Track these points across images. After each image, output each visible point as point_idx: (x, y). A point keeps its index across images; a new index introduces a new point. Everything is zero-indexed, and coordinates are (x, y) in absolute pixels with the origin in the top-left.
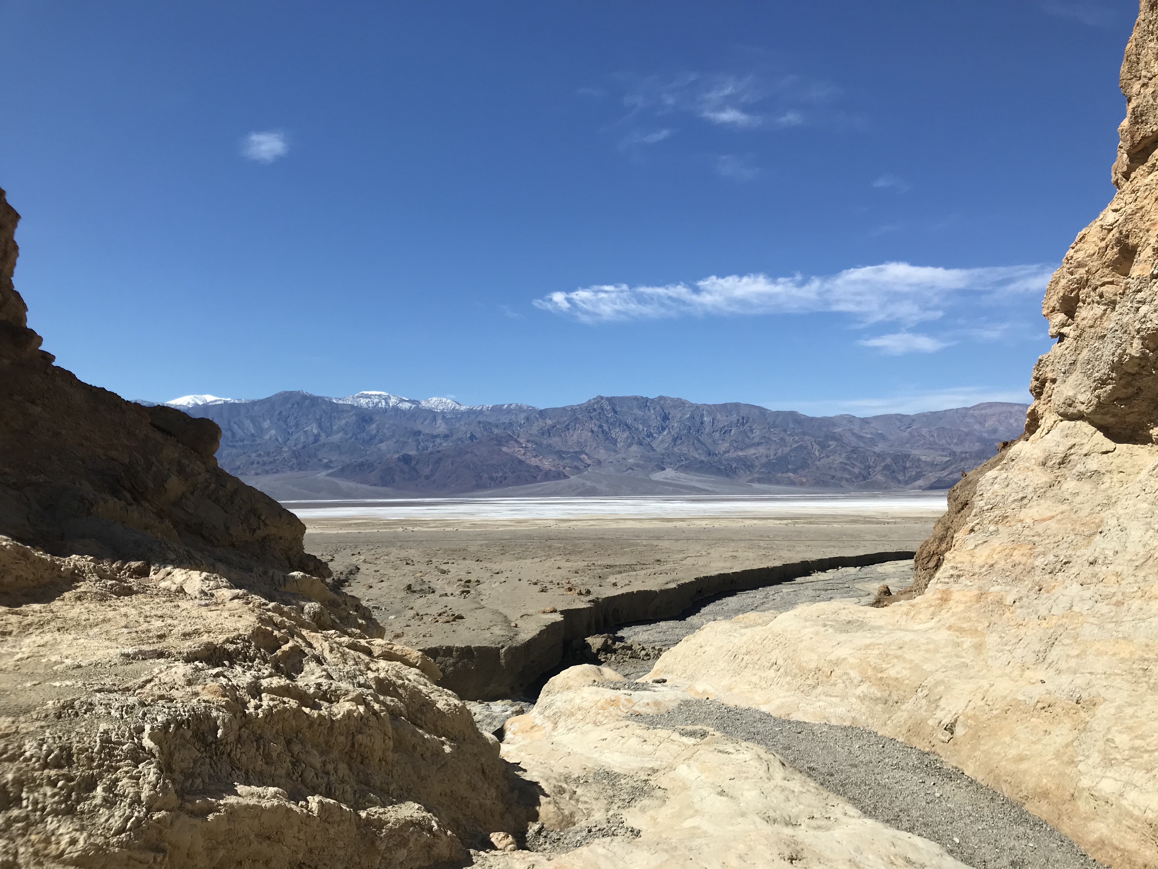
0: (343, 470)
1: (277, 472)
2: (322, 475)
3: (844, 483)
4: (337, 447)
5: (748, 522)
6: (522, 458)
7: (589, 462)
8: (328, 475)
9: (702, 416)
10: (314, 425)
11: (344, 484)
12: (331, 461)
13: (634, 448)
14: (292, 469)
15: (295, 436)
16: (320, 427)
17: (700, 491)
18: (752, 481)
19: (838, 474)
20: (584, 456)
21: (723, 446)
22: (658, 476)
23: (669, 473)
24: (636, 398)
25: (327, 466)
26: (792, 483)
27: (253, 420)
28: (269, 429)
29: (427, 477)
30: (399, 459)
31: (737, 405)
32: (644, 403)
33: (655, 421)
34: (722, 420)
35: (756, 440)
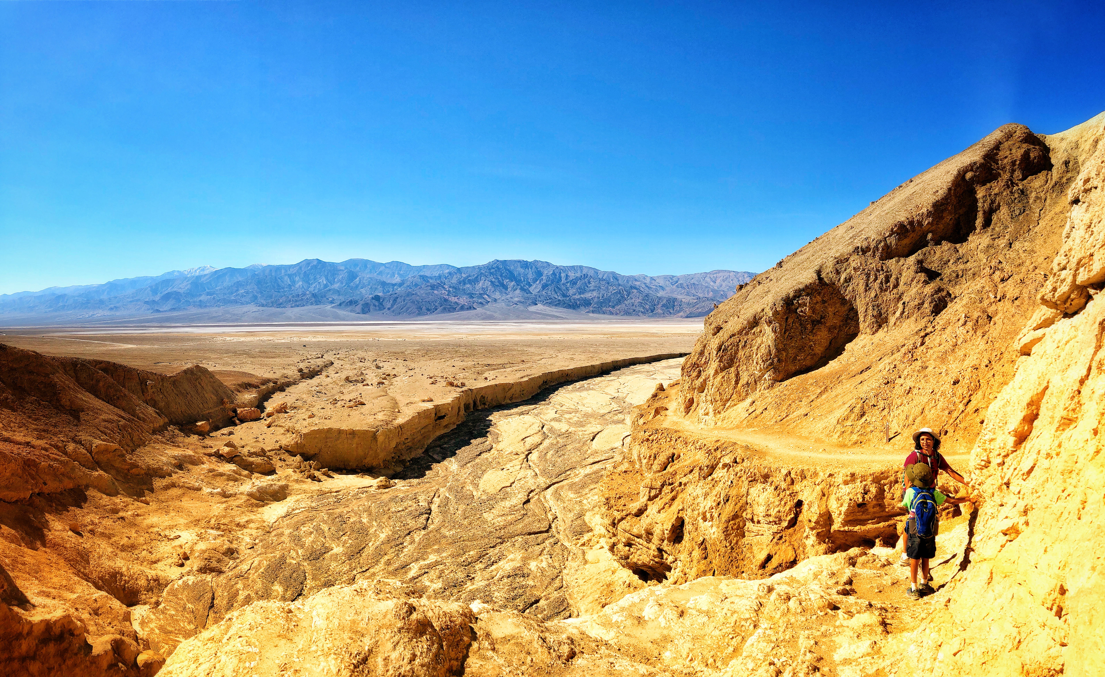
0: (340, 305)
1: (304, 306)
2: (329, 307)
3: (640, 314)
4: (338, 292)
5: (585, 336)
6: (446, 297)
7: (489, 300)
8: (333, 307)
9: (560, 273)
10: (324, 279)
11: (341, 312)
12: (334, 300)
13: (518, 291)
14: (312, 304)
15: (314, 285)
16: (327, 279)
17: (557, 317)
18: (588, 312)
19: (637, 309)
20: (486, 296)
21: (571, 292)
22: (533, 308)
23: (540, 307)
24: (519, 261)
25: (332, 302)
26: (611, 313)
27: (290, 276)
28: (298, 282)
29: (389, 309)
30: (373, 298)
31: (581, 267)
32: (525, 265)
33: (531, 276)
34: (572, 275)
35: (592, 288)
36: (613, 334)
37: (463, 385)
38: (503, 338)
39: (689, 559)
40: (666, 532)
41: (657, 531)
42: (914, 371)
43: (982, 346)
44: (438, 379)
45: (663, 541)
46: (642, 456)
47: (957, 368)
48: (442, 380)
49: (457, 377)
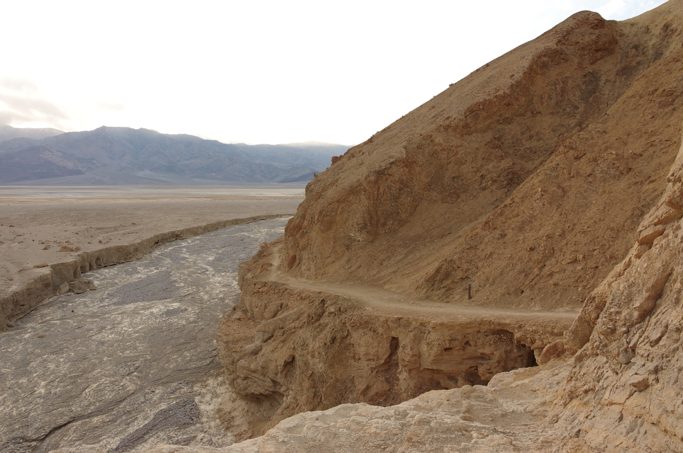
3: (241, 180)
6: (53, 161)
7: (97, 165)
18: (192, 178)
20: (95, 161)
21: (177, 158)
22: (140, 174)
23: (146, 172)
26: (214, 179)
31: (185, 136)
32: (132, 133)
33: (138, 143)
36: (215, 197)
37: (78, 249)
38: (113, 202)
39: (299, 389)
40: (279, 367)
41: (272, 367)
42: (494, 238)
43: (556, 217)
44: (51, 244)
45: (277, 374)
46: (253, 305)
47: (532, 236)
48: (55, 245)
49: (71, 241)
